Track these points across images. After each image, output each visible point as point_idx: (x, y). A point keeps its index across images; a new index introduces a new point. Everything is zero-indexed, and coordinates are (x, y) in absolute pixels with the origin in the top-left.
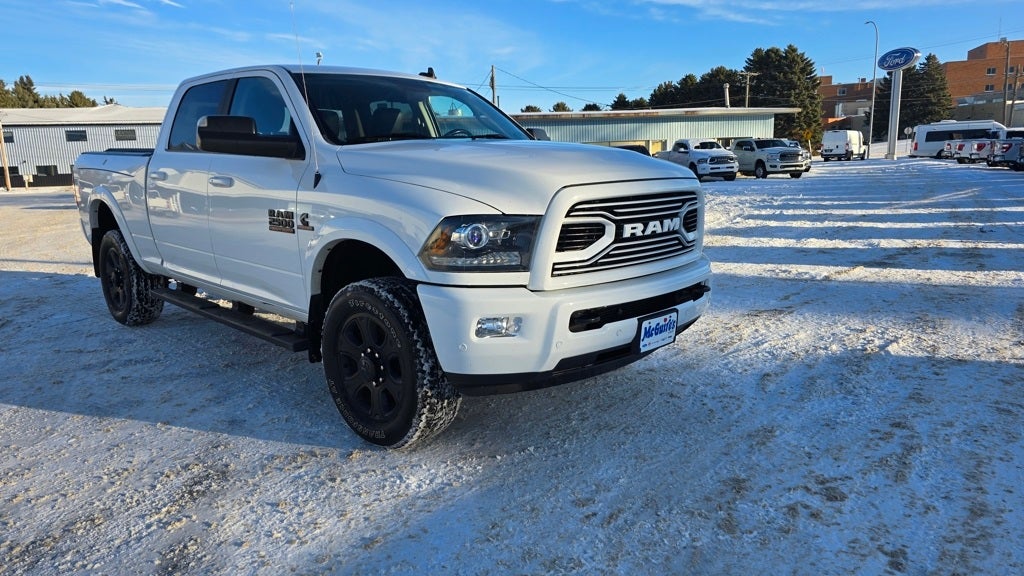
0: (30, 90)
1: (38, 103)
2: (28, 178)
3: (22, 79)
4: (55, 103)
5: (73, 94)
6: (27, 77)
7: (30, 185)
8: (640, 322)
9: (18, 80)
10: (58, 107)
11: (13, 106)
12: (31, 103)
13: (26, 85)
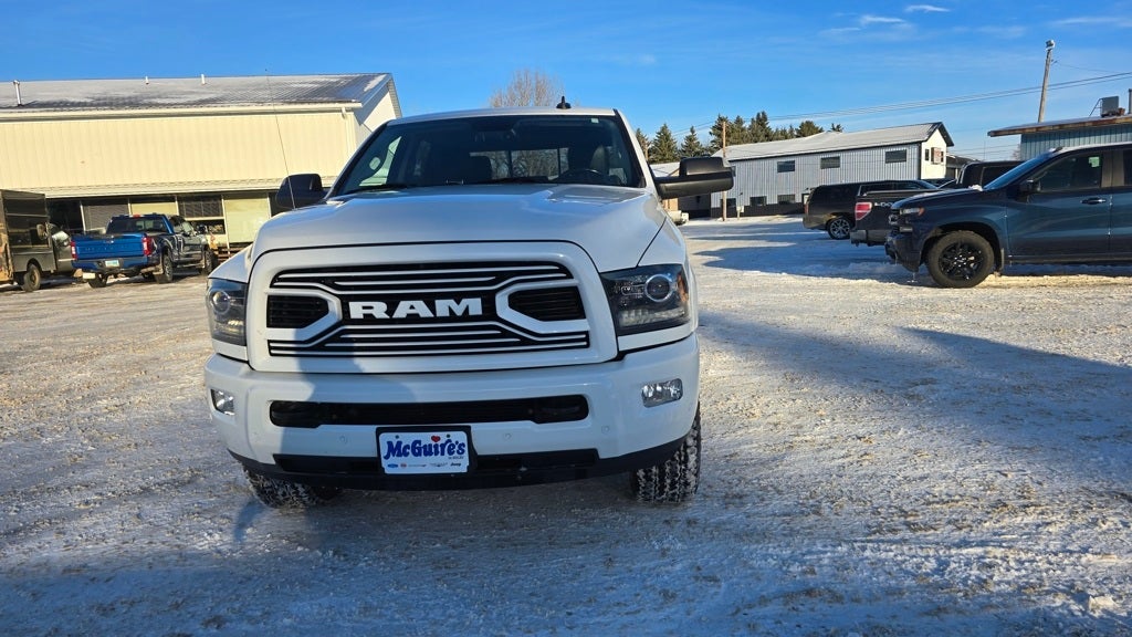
0: (763, 125)
1: (769, 137)
2: (740, 209)
3: (758, 115)
4: (784, 135)
5: (803, 124)
6: (763, 113)
7: (742, 215)
8: (379, 432)
9: (755, 117)
10: (786, 138)
11: (747, 142)
12: (762, 137)
13: (761, 120)
